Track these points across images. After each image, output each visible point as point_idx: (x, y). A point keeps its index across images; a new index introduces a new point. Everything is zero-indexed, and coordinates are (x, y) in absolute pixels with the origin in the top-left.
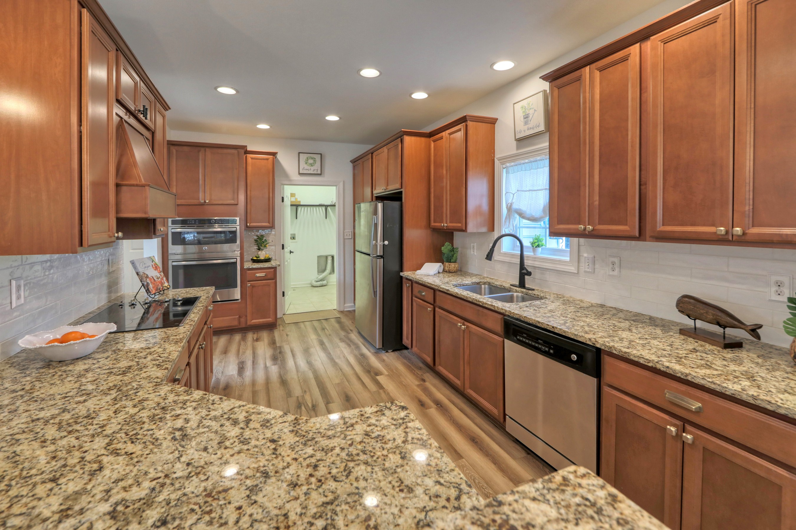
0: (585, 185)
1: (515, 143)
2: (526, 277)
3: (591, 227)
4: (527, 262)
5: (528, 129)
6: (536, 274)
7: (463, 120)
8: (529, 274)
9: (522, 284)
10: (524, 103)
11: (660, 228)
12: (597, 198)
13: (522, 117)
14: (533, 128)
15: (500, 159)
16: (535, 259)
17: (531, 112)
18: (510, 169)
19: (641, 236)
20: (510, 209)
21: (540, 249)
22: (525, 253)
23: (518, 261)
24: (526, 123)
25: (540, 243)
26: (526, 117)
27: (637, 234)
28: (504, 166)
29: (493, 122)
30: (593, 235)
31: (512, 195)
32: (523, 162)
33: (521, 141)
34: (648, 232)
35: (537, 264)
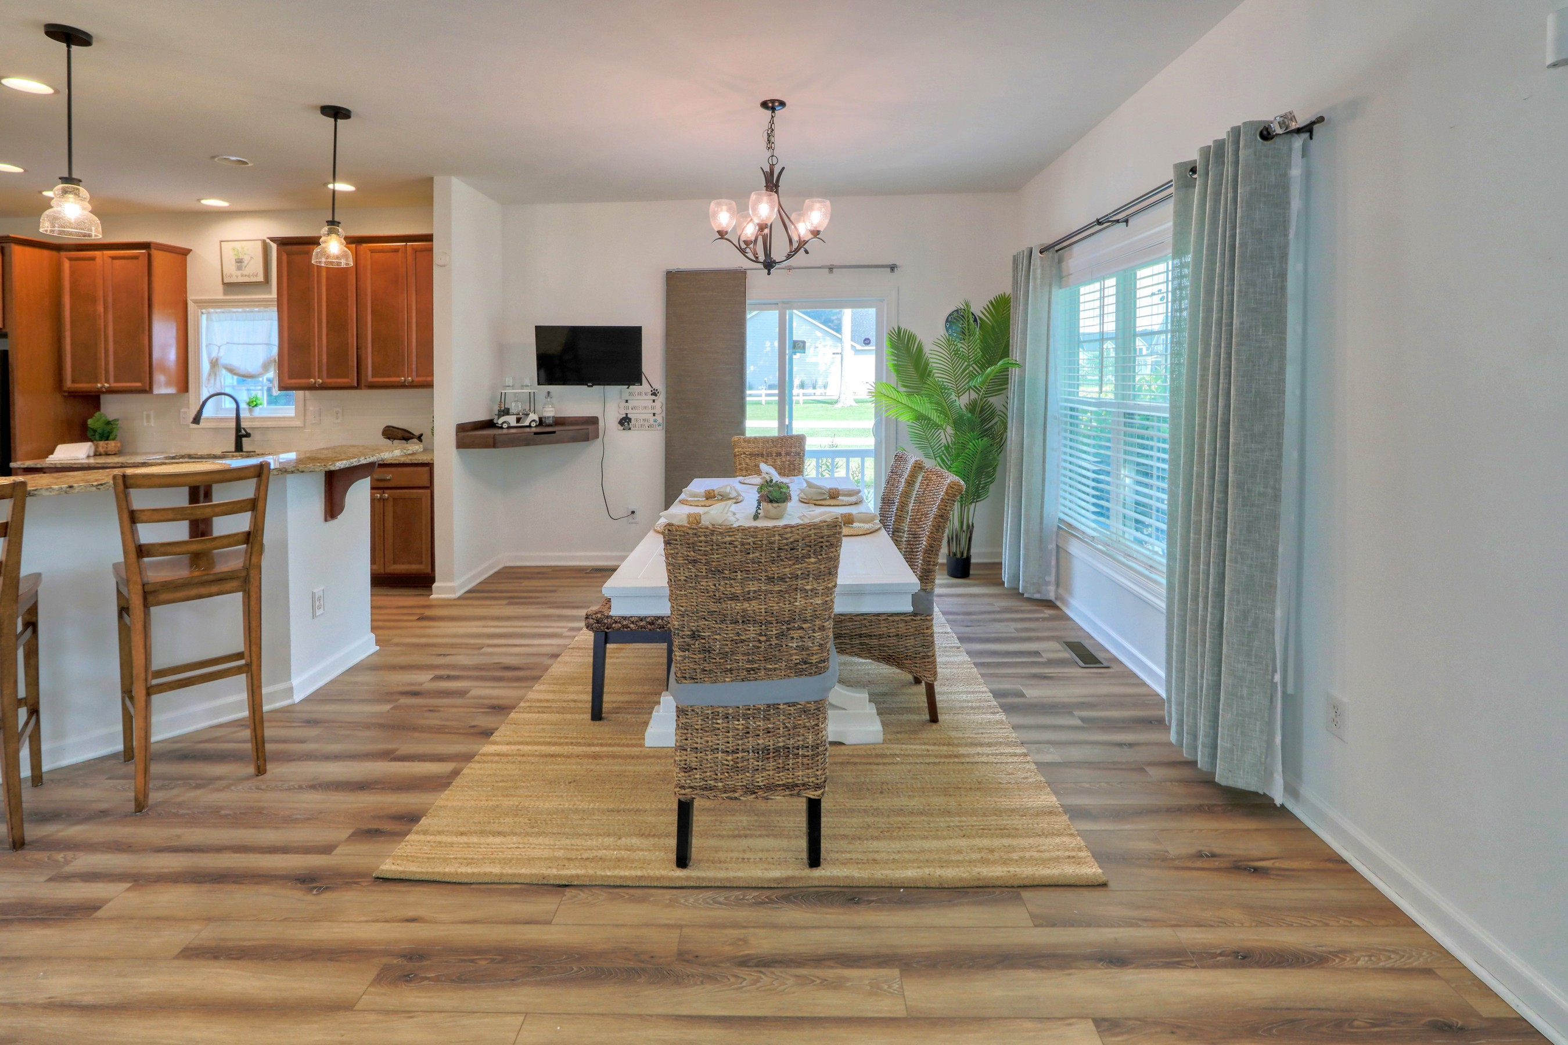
0: (314, 345)
1: (221, 287)
2: (244, 439)
3: (320, 381)
4: (244, 425)
5: (242, 276)
6: (256, 436)
7: (146, 246)
8: (248, 435)
9: (239, 447)
10: (237, 245)
11: (370, 379)
12: (324, 357)
13: (234, 262)
14: (249, 276)
15: (196, 302)
16: (254, 419)
17: (246, 258)
18: (214, 317)
19: (358, 387)
20: (214, 364)
21: (257, 409)
22: (242, 415)
23: (233, 425)
24: (239, 268)
25: (259, 402)
26: (239, 261)
27: (356, 385)
28: (204, 311)
29: (185, 253)
30: (323, 387)
31: (216, 348)
32: (235, 310)
33: (230, 287)
34: (363, 383)
35: (256, 424)
